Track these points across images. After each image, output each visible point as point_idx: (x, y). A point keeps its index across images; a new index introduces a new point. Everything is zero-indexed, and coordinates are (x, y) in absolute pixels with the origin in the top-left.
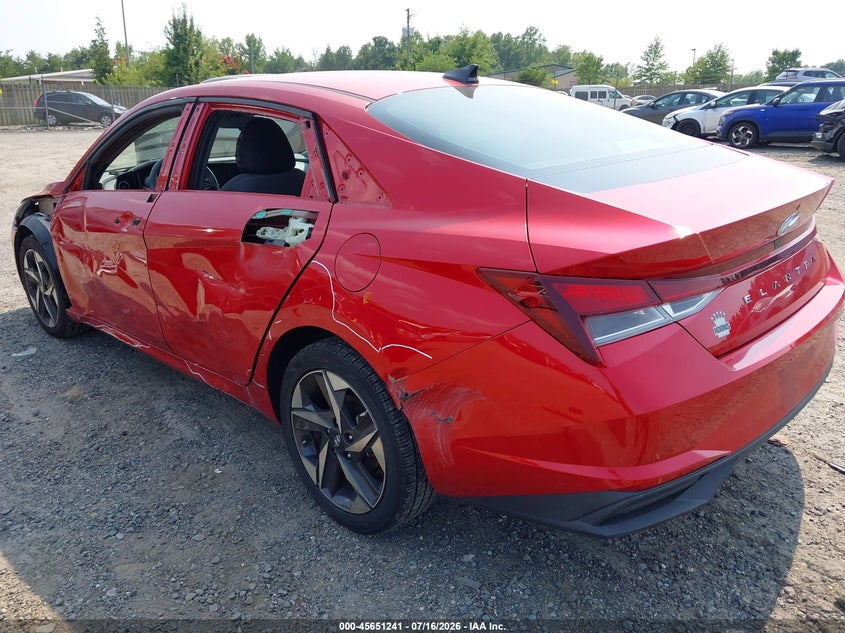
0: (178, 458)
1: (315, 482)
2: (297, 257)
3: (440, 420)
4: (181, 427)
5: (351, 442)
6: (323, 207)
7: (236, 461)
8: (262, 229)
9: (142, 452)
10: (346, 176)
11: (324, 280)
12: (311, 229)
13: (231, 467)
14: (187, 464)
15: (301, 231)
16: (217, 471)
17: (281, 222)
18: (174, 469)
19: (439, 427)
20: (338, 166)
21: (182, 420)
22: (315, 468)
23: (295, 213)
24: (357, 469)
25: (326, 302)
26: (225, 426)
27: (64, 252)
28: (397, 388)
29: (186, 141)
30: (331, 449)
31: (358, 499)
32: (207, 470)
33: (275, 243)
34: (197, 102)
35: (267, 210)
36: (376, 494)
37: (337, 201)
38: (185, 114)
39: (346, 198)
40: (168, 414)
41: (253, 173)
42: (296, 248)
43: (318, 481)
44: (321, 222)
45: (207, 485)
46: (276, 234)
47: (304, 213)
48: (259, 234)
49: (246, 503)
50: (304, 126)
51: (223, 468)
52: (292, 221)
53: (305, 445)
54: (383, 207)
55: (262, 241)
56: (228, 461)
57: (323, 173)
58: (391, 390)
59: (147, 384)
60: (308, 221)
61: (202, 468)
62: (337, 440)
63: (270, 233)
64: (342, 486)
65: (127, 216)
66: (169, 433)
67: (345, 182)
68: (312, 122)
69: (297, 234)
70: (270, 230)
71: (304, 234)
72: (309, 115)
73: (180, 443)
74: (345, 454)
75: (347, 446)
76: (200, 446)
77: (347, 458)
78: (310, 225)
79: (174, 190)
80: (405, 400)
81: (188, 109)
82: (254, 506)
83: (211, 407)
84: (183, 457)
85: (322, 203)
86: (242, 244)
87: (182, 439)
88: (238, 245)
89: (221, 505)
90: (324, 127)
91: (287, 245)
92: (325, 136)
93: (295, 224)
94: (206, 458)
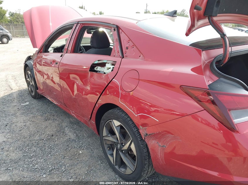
0: (68, 145)
1: (113, 163)
2: (108, 78)
3: (160, 146)
4: (70, 134)
5: (124, 146)
6: (118, 60)
7: (87, 149)
8: (97, 67)
9: (56, 142)
10: (127, 48)
11: (117, 86)
12: (113, 68)
13: (85, 151)
14: (70, 148)
15: (110, 68)
16: (80, 152)
17: (103, 65)
18: (66, 150)
19: (159, 148)
20: (125, 45)
21: (70, 131)
22: (112, 158)
23: (108, 62)
24: (126, 156)
25: (117, 95)
26: (84, 135)
27: (37, 72)
28: (143, 131)
29: (74, 37)
30: (117, 150)
31: (128, 168)
32: (77, 151)
33: (101, 72)
34: (78, 23)
35: (99, 60)
36: (134, 166)
37: (123, 58)
38: (74, 28)
39: (127, 56)
40: (66, 129)
41: (95, 48)
42: (108, 74)
43: (114, 163)
44: (117, 65)
45: (76, 158)
46: (101, 69)
47: (111, 62)
48: (95, 69)
49: (89, 167)
50: (113, 30)
51: (82, 151)
52: (107, 65)
53: (109, 150)
54: (141, 60)
55: (96, 71)
56: (85, 148)
57: (119, 47)
58: (141, 131)
59: (61, 117)
60: (113, 65)
61: (76, 150)
62: (119, 146)
63: (99, 68)
64: (122, 164)
65: (54, 61)
66: (66, 136)
67: (127, 51)
68: (116, 29)
69: (108, 69)
70: (99, 67)
71: (111, 69)
72: (115, 26)
73: (69, 140)
74: (122, 151)
75: (122, 148)
76: (75, 141)
77: (123, 153)
78: (113, 66)
79: (69, 53)
80: (146, 136)
81: (75, 26)
82: (92, 168)
83: (80, 127)
84: (70, 145)
85: (118, 58)
86: (89, 72)
87: (70, 138)
88: (88, 72)
89: (81, 166)
90: (120, 31)
91: (105, 73)
92: (120, 34)
93: (108, 66)
94: (77, 146)
